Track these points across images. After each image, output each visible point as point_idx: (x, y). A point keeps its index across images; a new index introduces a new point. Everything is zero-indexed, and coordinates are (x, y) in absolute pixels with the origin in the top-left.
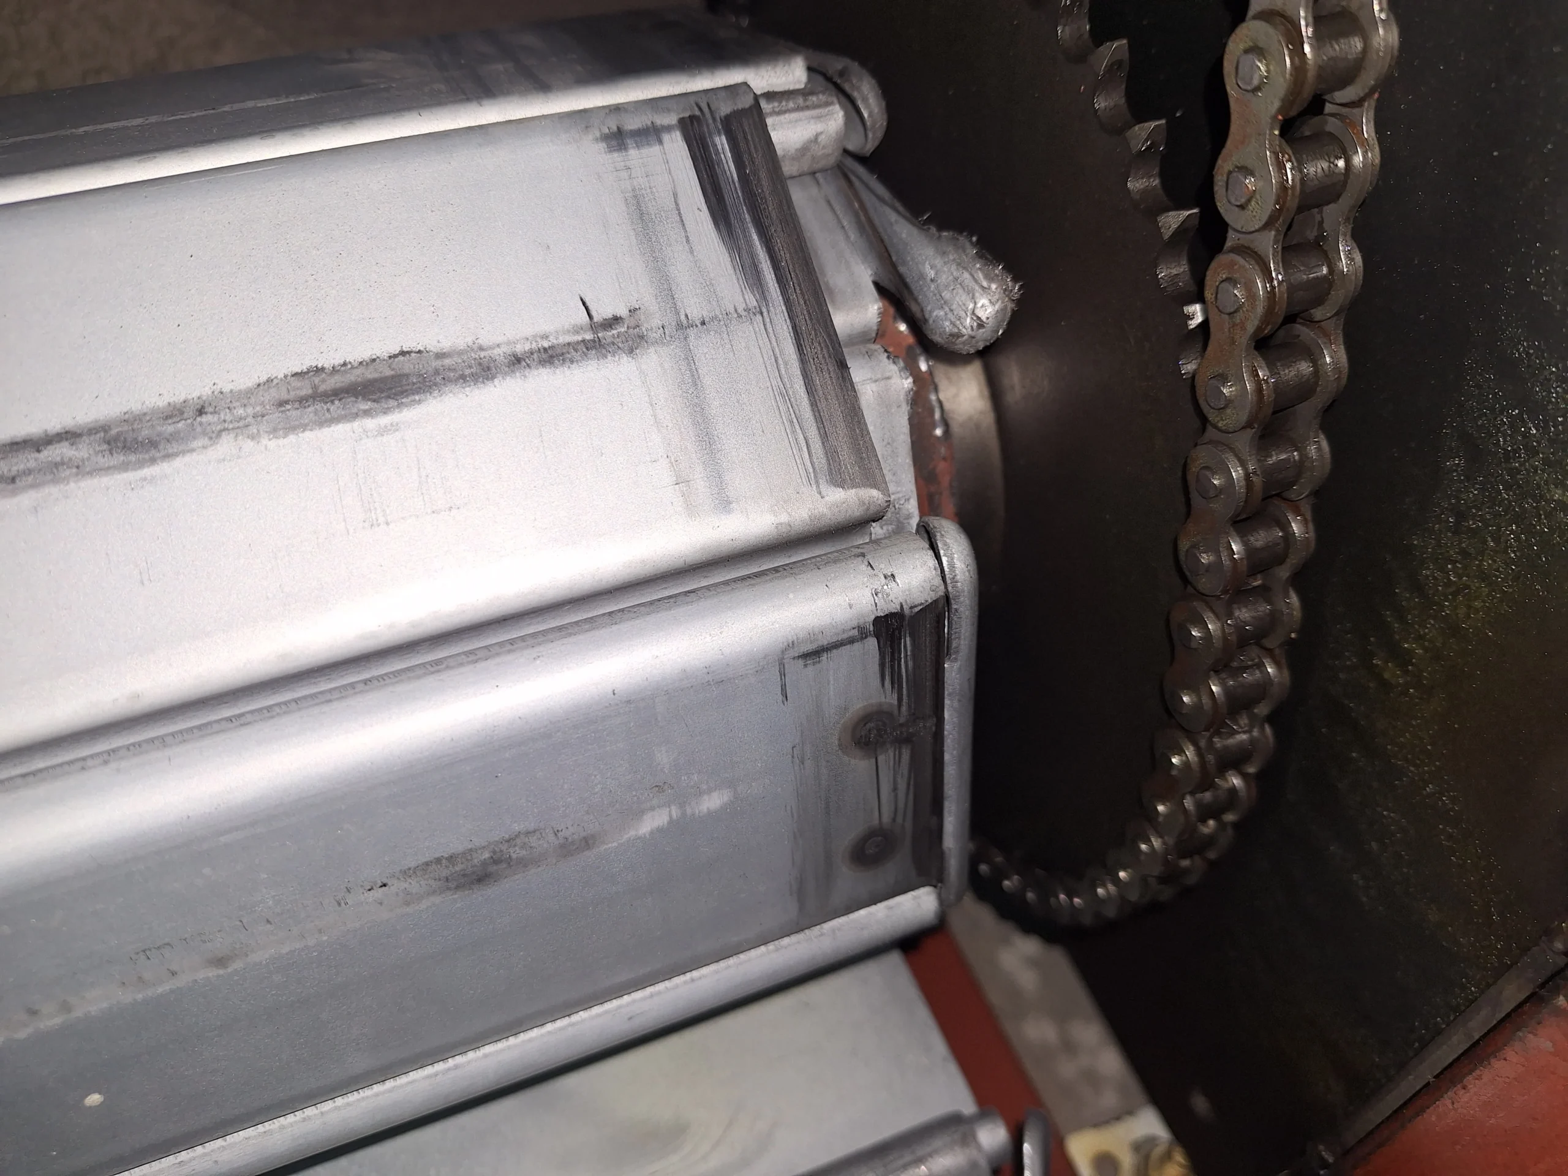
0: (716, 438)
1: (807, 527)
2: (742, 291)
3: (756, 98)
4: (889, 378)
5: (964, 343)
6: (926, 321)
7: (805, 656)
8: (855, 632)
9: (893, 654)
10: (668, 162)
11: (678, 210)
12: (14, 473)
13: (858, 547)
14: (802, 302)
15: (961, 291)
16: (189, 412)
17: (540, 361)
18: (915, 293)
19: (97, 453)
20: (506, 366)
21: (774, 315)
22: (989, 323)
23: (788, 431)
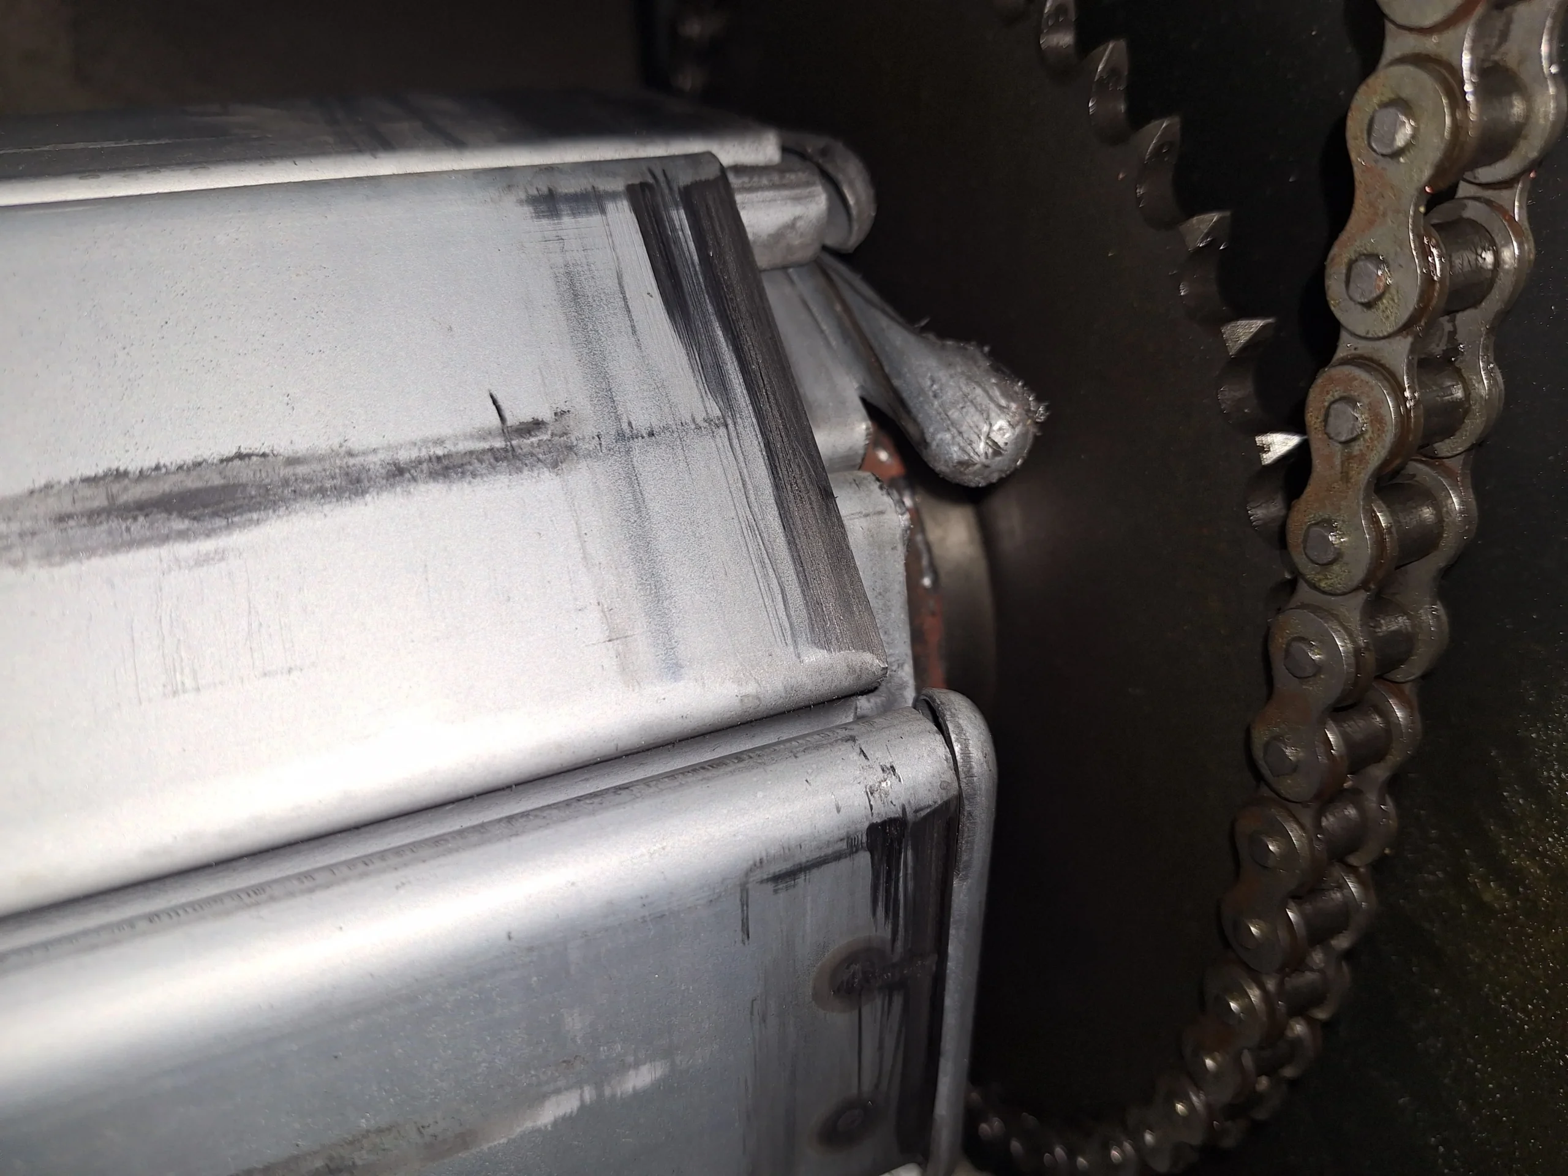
0: (664, 581)
1: (782, 700)
2: (702, 397)
3: (723, 170)
4: (882, 513)
5: (975, 474)
6: (925, 444)
7: (776, 878)
8: (843, 845)
9: (889, 873)
10: (611, 235)
11: (623, 292)
13: (845, 727)
14: (778, 415)
15: (972, 410)
17: (431, 473)
18: (914, 411)
20: (383, 478)
21: (740, 429)
22: (1006, 451)
23: (758, 573)
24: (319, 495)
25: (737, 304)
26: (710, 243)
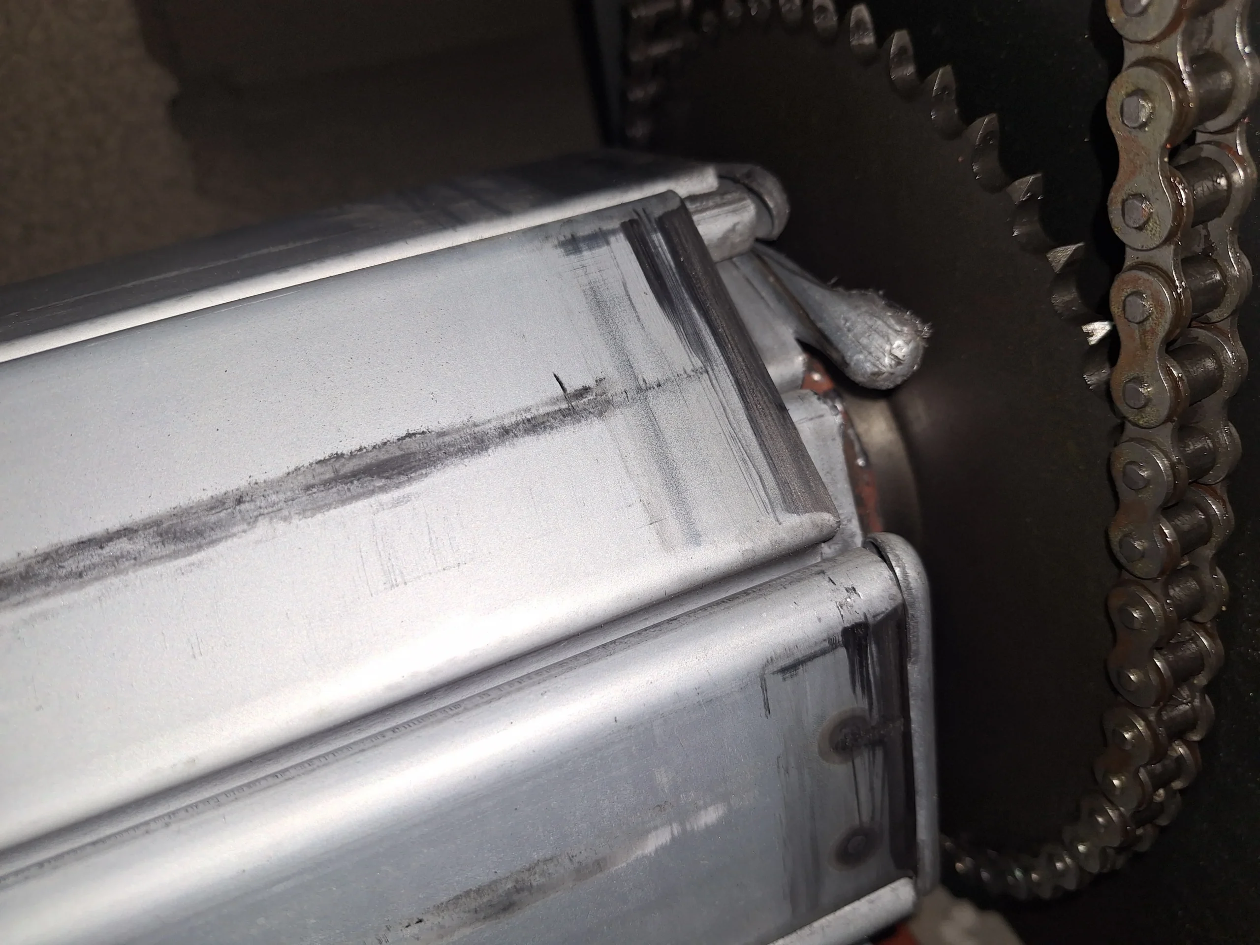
0: (680, 481)
1: (770, 551)
2: (689, 356)
3: (682, 201)
4: (822, 416)
5: (885, 380)
6: (847, 365)
7: (784, 670)
8: (826, 644)
9: (861, 662)
10: (615, 258)
11: (628, 295)
12: (81, 568)
13: (816, 565)
14: (740, 360)
15: (876, 336)
16: (230, 503)
17: (525, 430)
18: (835, 343)
19: (151, 545)
20: (497, 438)
21: (717, 372)
22: (904, 361)
23: (742, 468)
24: (460, 454)
25: (704, 290)
26: (681, 252)
